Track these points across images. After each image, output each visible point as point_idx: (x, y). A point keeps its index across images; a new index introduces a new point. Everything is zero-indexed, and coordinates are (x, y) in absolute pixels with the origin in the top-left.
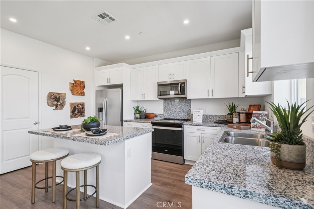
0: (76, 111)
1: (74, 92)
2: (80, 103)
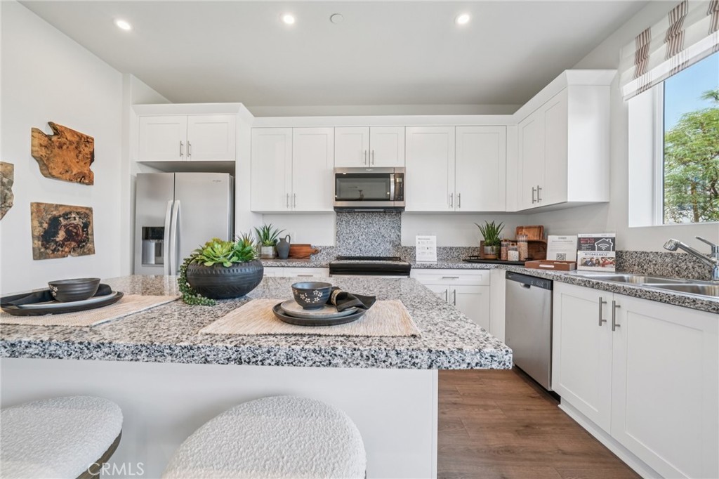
0: (61, 235)
1: (52, 165)
2: (76, 208)
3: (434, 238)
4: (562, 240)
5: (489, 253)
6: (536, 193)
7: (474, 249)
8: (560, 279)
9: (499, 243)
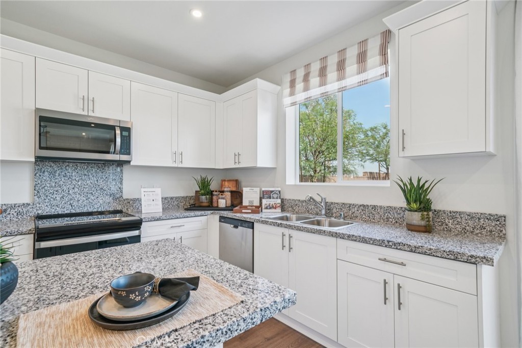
3: (158, 191)
4: (252, 191)
5: (204, 201)
6: (237, 157)
7: (191, 198)
8: (258, 221)
9: (211, 193)
